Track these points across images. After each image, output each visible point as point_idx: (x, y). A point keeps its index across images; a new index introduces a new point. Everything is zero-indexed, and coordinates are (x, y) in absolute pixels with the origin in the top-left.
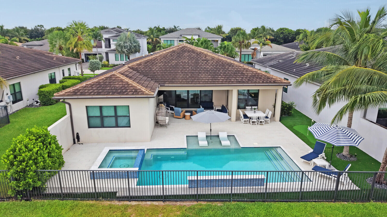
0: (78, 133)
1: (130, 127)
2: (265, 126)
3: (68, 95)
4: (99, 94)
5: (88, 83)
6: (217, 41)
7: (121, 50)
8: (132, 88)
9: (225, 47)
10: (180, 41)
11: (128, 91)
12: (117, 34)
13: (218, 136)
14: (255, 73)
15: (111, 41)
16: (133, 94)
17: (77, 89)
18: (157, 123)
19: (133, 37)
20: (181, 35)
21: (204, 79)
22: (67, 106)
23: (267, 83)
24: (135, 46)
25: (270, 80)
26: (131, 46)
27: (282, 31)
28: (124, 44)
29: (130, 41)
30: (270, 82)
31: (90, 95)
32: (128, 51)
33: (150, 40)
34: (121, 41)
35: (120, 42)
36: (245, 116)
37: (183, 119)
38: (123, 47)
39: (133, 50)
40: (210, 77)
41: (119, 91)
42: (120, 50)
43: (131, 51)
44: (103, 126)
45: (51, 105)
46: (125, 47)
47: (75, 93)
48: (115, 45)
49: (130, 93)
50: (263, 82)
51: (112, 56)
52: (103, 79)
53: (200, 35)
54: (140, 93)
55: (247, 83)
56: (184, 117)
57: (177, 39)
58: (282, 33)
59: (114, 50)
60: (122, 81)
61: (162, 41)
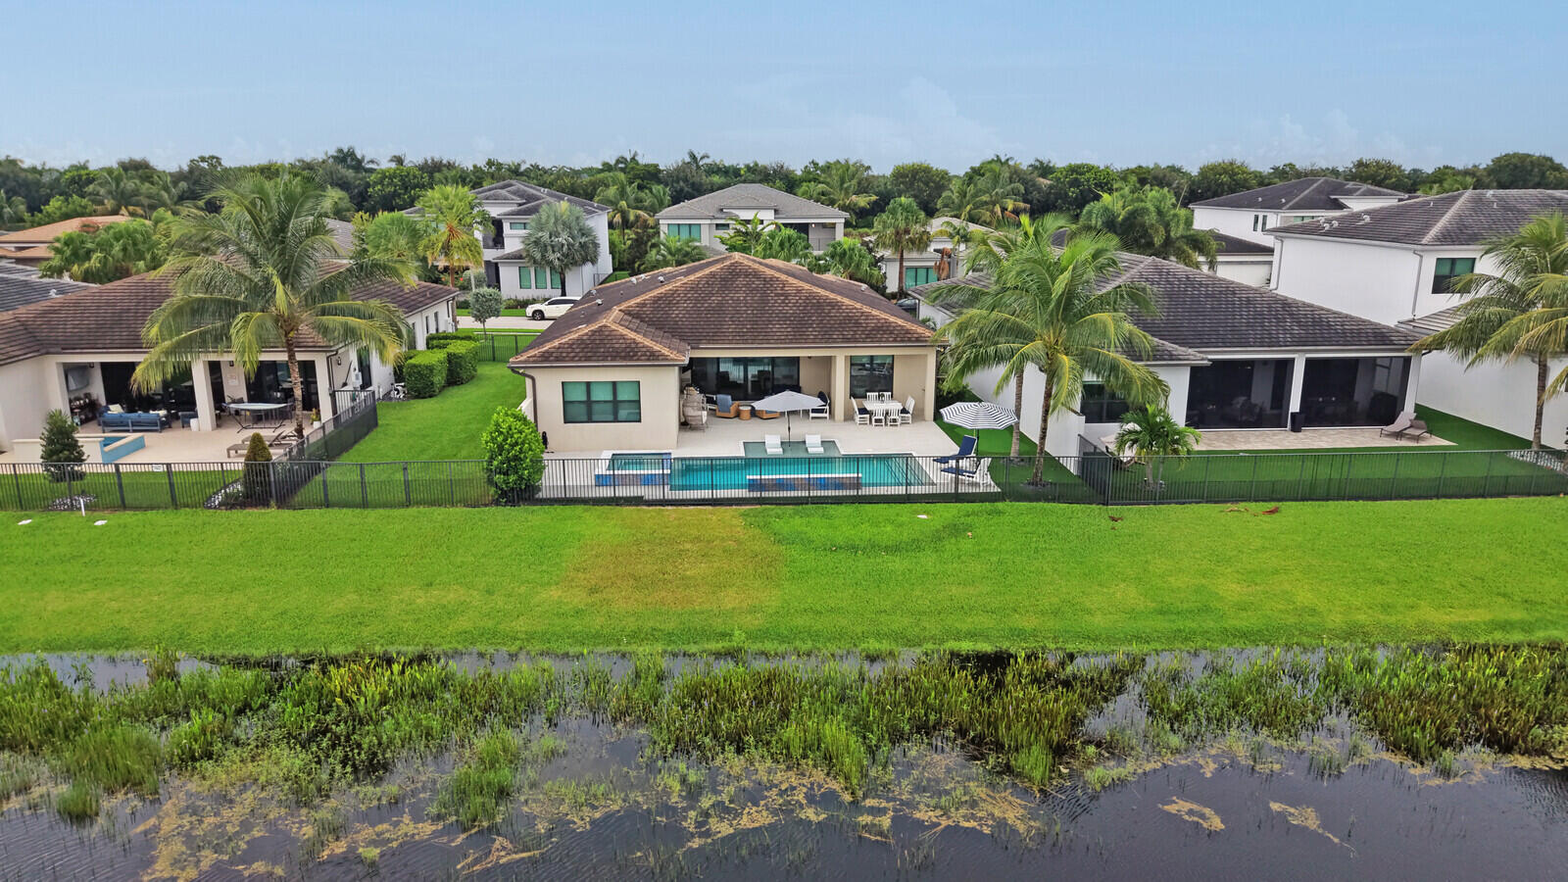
0: (544, 433)
1: (640, 421)
2: (900, 429)
3: (534, 362)
4: (588, 359)
5: (563, 341)
6: (833, 226)
7: (543, 256)
8: (644, 350)
9: (844, 253)
10: (718, 226)
11: (639, 354)
12: (520, 205)
13: (804, 442)
14: (883, 321)
15: (506, 226)
16: (648, 360)
17: (547, 352)
18: (685, 425)
19: (578, 218)
20: (722, 210)
21: (778, 334)
22: (529, 382)
23: (902, 341)
24: (583, 246)
25: (909, 336)
26: (573, 245)
27: (1074, 176)
28: (550, 237)
29: (570, 228)
30: (910, 340)
31: (572, 360)
32: (562, 261)
33: (618, 219)
34: (541, 230)
35: (540, 234)
36: (863, 411)
37: (736, 419)
38: (549, 248)
39: (577, 257)
40: (789, 330)
41: (623, 354)
42: (538, 256)
43: (573, 258)
44: (590, 421)
45: (431, 396)
46: (553, 247)
47: (546, 357)
48: (523, 242)
49: (643, 358)
50: (895, 341)
51: (509, 275)
52: (586, 334)
53: (780, 208)
54: (661, 358)
55: (864, 342)
56: (738, 415)
57: (708, 222)
58: (1075, 183)
59: (516, 257)
60: (623, 337)
61: (664, 229)
